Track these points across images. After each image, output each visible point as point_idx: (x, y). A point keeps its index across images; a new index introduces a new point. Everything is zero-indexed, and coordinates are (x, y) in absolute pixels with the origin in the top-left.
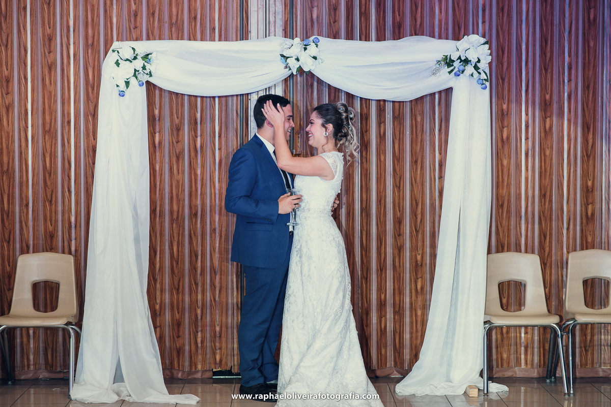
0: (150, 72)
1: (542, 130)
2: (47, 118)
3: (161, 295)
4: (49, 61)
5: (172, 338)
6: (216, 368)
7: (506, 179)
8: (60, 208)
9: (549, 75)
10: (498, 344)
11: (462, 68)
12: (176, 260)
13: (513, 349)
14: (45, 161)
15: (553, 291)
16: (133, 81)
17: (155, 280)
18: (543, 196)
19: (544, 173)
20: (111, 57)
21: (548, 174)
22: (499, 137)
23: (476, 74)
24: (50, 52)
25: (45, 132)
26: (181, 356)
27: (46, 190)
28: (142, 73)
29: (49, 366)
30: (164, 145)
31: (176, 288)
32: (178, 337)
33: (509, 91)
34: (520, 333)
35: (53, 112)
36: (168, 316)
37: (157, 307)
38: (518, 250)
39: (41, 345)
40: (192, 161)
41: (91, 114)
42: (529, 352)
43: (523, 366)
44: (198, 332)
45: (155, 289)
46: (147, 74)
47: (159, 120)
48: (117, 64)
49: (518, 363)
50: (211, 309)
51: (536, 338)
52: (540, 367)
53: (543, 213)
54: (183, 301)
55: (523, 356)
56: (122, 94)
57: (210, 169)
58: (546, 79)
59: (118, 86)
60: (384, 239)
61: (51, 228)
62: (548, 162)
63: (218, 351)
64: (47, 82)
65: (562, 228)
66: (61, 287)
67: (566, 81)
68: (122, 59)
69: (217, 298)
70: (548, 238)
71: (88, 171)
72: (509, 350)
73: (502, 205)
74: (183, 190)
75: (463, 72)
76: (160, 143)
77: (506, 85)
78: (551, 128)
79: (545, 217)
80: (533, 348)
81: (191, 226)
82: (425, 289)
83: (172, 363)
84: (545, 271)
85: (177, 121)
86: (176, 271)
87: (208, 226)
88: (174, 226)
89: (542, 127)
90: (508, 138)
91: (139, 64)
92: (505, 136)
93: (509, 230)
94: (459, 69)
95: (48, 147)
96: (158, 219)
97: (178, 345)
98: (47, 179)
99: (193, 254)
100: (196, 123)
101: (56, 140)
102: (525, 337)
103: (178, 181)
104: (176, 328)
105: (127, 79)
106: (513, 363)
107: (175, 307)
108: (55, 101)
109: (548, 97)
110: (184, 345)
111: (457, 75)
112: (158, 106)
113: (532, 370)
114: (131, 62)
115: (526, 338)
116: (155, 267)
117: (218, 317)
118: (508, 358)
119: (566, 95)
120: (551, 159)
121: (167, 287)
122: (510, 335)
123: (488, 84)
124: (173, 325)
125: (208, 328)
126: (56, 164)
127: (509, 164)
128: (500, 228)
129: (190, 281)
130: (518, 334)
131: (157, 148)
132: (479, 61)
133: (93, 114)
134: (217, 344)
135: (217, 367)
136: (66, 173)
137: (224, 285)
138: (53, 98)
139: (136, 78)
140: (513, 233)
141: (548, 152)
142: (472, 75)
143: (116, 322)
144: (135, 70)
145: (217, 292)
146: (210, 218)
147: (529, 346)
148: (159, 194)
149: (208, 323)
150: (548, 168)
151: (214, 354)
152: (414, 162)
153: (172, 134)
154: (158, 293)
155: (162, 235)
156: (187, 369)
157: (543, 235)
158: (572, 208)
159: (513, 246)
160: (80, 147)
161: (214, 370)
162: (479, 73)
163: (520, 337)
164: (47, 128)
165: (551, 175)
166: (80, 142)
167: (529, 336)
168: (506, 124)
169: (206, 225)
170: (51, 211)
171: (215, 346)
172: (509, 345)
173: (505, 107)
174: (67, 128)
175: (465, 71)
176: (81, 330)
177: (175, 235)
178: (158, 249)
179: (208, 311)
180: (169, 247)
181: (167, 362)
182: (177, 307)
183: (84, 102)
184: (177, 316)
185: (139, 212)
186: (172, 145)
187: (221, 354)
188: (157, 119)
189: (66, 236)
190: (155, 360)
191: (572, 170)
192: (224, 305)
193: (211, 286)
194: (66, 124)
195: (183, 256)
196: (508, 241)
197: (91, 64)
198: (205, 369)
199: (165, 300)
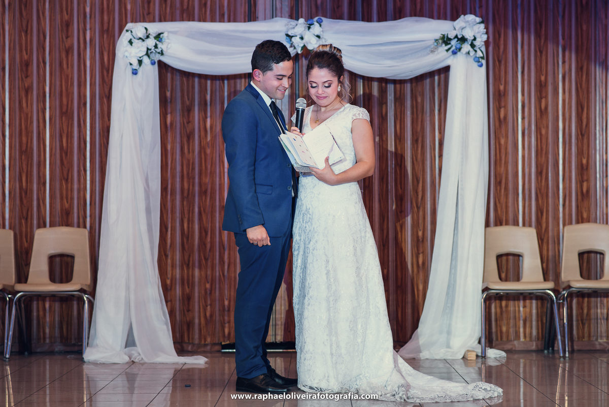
0: (162, 51)
1: (538, 110)
2: (65, 100)
3: (172, 270)
4: (67, 46)
5: (182, 312)
6: (224, 342)
7: (503, 157)
8: (76, 186)
9: (544, 58)
10: (498, 317)
11: (458, 46)
12: (186, 236)
13: (512, 322)
14: (61, 141)
15: (551, 266)
16: (146, 60)
17: (166, 256)
18: (539, 173)
19: (541, 152)
20: (125, 37)
21: (544, 152)
22: (497, 117)
23: (472, 53)
24: (67, 37)
25: (62, 114)
26: (191, 329)
27: (62, 169)
28: (154, 52)
29: (64, 339)
30: (176, 126)
31: (186, 264)
32: (188, 311)
33: (506, 72)
34: (519, 307)
35: (69, 94)
36: (178, 290)
37: (168, 282)
38: (516, 223)
39: (57, 319)
40: (202, 140)
41: (106, 96)
42: (528, 325)
43: (522, 339)
44: (207, 306)
45: (166, 264)
46: (159, 53)
47: (171, 102)
48: (131, 42)
49: (517, 336)
50: (220, 284)
51: (534, 311)
52: (538, 339)
53: (540, 190)
54: (193, 276)
55: (522, 330)
56: (135, 72)
57: (219, 149)
58: (541, 61)
59: (131, 64)
60: (386, 216)
61: (67, 205)
62: (544, 141)
63: (227, 325)
64: (65, 66)
65: (558, 205)
66: (76, 260)
67: (560, 63)
68: (135, 38)
69: (226, 273)
70: (545, 214)
71: (103, 150)
72: (508, 324)
73: (500, 183)
74: (193, 169)
75: (460, 49)
76: (171, 124)
77: (503, 67)
78: (546, 108)
79: (542, 193)
80: (531, 321)
81: (201, 203)
82: (426, 263)
83: (182, 336)
84: (542, 246)
85: (188, 103)
86: (186, 247)
87: (217, 203)
88: (185, 203)
89: (538, 107)
90: (505, 118)
91: (151, 42)
92: (502, 115)
93: (507, 207)
94: (456, 47)
95: (65, 127)
96: (169, 197)
97: (188, 319)
98: (64, 158)
99: (203, 231)
100: (206, 104)
101: (73, 120)
102: (523, 311)
103: (189, 160)
104: (186, 302)
105: (140, 57)
106: (512, 336)
107: (186, 282)
108: (72, 84)
109: (543, 78)
110: (193, 318)
111: (454, 53)
112: (169, 88)
113: (531, 343)
114: (143, 40)
115: (525, 313)
116: (166, 243)
117: (226, 292)
118: (508, 331)
119: (560, 76)
120: (547, 138)
121: (178, 263)
122: (509, 309)
123: (484, 62)
124: (183, 300)
125: (217, 302)
126: (72, 144)
127: (506, 143)
128: (498, 204)
129: (200, 256)
130: (517, 309)
131: (169, 128)
132: (475, 39)
133: (107, 96)
134: (226, 318)
135: (226, 340)
136: (82, 153)
137: (232, 260)
138: (70, 81)
139: (149, 57)
140: (511, 210)
141: (543, 132)
142: (468, 53)
143: (128, 288)
144: (148, 49)
145: (226, 267)
146: (219, 196)
147: (528, 319)
148: (171, 172)
149: (217, 298)
150: (544, 147)
151: (223, 328)
152: (415, 141)
153: (183, 116)
154: (169, 269)
155: (173, 212)
156: (197, 342)
157: (540, 211)
158: (567, 185)
159: (511, 221)
160: (95, 128)
161: (223, 343)
162: (476, 51)
163: (519, 311)
164: (64, 110)
165: (547, 153)
166: (95, 123)
167: (528, 310)
168: (503, 104)
169: (215, 203)
170: (67, 189)
171: (224, 320)
172: (508, 319)
173: (502, 88)
174: (83, 109)
175: (462, 50)
176: (94, 299)
177: (186, 212)
178: (169, 225)
179: (217, 286)
180: (180, 223)
181: (178, 335)
182: (187, 282)
183: (99, 85)
184: (187, 290)
185: (150, 184)
186: (183, 126)
187: (229, 327)
188: (169, 100)
189: (82, 213)
190: (165, 327)
191: (567, 149)
192: (233, 279)
193: (220, 262)
194: (82, 105)
195: (193, 232)
196: (506, 217)
197: (107, 49)
198: (214, 342)
199: (176, 275)
